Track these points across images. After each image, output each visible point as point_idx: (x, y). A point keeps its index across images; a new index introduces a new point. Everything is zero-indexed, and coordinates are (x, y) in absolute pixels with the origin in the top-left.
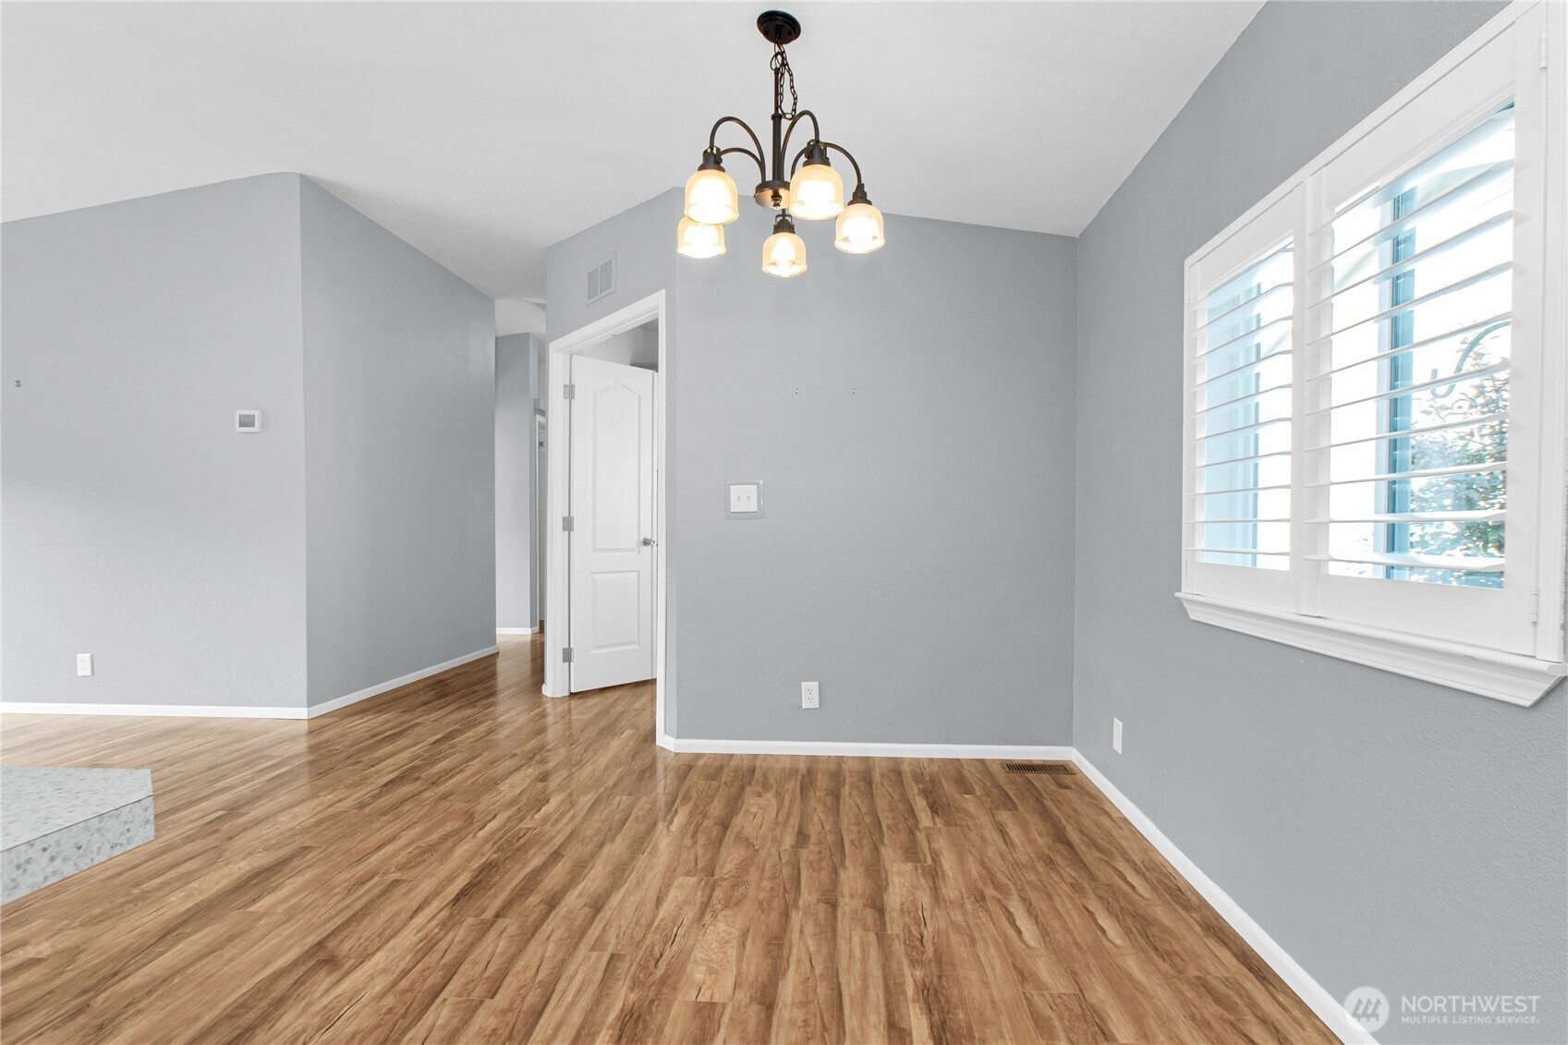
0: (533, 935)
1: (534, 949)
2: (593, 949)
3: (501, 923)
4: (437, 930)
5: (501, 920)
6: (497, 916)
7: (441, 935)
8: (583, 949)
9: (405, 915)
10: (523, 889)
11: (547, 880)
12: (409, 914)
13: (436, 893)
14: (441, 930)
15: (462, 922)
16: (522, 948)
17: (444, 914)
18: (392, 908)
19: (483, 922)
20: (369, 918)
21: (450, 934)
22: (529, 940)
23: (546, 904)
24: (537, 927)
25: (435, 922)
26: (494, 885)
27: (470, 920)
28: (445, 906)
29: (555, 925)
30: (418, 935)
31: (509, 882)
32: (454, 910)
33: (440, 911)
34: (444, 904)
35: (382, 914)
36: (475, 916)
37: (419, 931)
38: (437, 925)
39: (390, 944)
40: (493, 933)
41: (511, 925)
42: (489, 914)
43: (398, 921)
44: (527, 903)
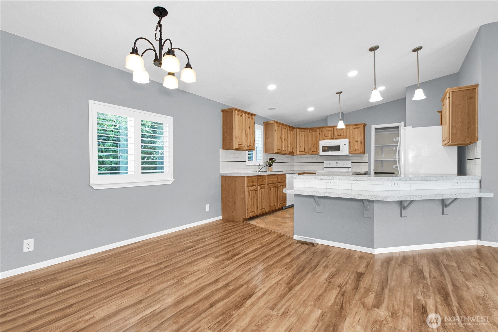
0: (237, 278)
1: (238, 274)
2: (226, 271)
3: (242, 283)
4: (260, 285)
5: (242, 284)
6: (243, 285)
7: (259, 284)
8: (228, 272)
9: (268, 293)
10: (232, 292)
11: (223, 294)
12: (267, 293)
13: (259, 299)
14: (259, 285)
15: (252, 286)
16: (241, 275)
17: (257, 290)
18: (273, 296)
19: (247, 284)
20: (279, 295)
21: (256, 283)
22: (238, 277)
23: (228, 285)
24: (234, 279)
25: (260, 288)
26: (240, 297)
27: (250, 286)
28: (256, 293)
29: (230, 278)
30: (264, 285)
31: (234, 297)
32: (254, 290)
33: (258, 291)
34: (257, 293)
35: (275, 295)
36: (249, 287)
37: (264, 286)
38: (259, 287)
39: (272, 285)
40: (246, 281)
41: (241, 282)
42: (245, 286)
43: (270, 291)
44: (233, 287)
